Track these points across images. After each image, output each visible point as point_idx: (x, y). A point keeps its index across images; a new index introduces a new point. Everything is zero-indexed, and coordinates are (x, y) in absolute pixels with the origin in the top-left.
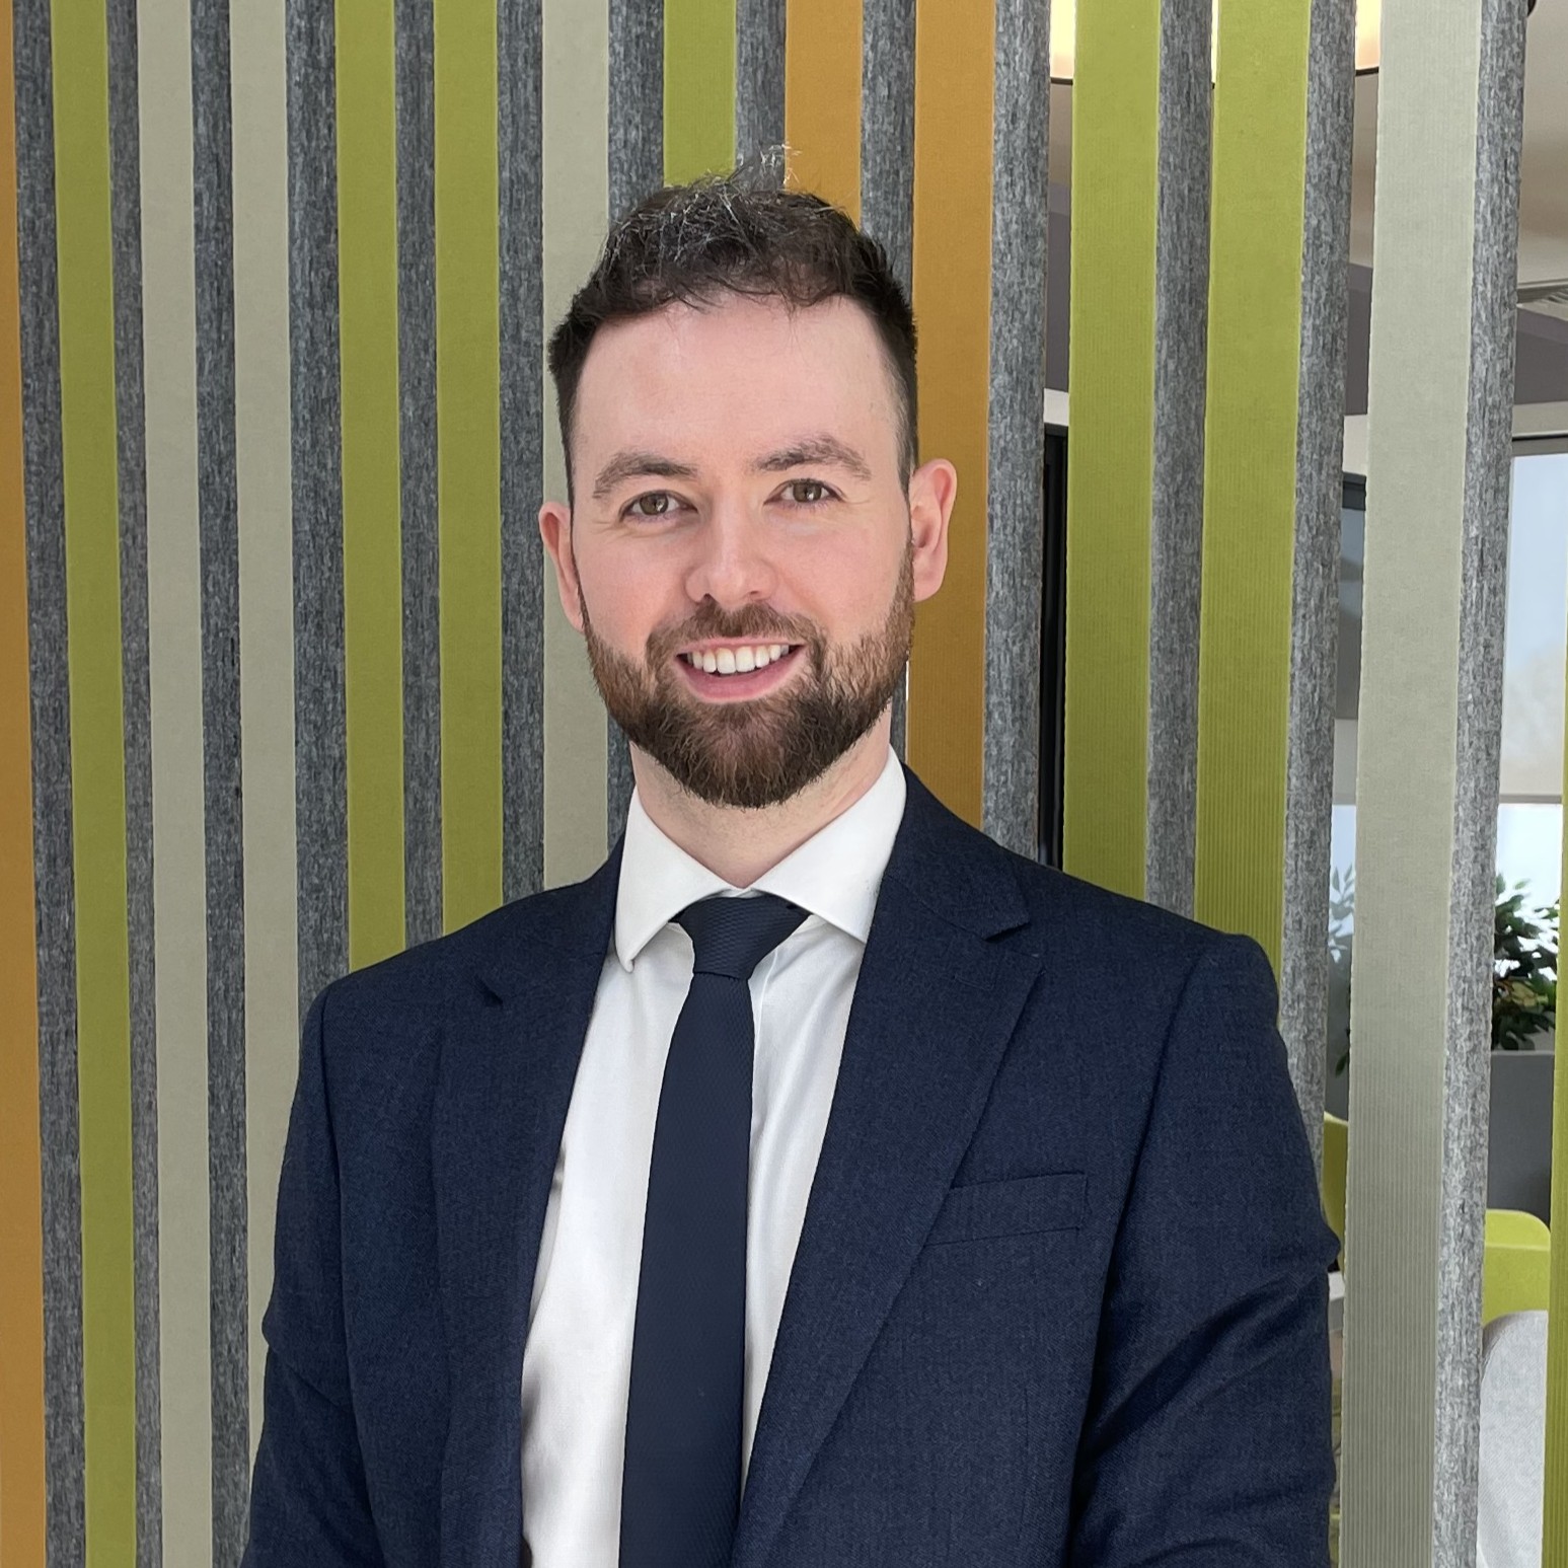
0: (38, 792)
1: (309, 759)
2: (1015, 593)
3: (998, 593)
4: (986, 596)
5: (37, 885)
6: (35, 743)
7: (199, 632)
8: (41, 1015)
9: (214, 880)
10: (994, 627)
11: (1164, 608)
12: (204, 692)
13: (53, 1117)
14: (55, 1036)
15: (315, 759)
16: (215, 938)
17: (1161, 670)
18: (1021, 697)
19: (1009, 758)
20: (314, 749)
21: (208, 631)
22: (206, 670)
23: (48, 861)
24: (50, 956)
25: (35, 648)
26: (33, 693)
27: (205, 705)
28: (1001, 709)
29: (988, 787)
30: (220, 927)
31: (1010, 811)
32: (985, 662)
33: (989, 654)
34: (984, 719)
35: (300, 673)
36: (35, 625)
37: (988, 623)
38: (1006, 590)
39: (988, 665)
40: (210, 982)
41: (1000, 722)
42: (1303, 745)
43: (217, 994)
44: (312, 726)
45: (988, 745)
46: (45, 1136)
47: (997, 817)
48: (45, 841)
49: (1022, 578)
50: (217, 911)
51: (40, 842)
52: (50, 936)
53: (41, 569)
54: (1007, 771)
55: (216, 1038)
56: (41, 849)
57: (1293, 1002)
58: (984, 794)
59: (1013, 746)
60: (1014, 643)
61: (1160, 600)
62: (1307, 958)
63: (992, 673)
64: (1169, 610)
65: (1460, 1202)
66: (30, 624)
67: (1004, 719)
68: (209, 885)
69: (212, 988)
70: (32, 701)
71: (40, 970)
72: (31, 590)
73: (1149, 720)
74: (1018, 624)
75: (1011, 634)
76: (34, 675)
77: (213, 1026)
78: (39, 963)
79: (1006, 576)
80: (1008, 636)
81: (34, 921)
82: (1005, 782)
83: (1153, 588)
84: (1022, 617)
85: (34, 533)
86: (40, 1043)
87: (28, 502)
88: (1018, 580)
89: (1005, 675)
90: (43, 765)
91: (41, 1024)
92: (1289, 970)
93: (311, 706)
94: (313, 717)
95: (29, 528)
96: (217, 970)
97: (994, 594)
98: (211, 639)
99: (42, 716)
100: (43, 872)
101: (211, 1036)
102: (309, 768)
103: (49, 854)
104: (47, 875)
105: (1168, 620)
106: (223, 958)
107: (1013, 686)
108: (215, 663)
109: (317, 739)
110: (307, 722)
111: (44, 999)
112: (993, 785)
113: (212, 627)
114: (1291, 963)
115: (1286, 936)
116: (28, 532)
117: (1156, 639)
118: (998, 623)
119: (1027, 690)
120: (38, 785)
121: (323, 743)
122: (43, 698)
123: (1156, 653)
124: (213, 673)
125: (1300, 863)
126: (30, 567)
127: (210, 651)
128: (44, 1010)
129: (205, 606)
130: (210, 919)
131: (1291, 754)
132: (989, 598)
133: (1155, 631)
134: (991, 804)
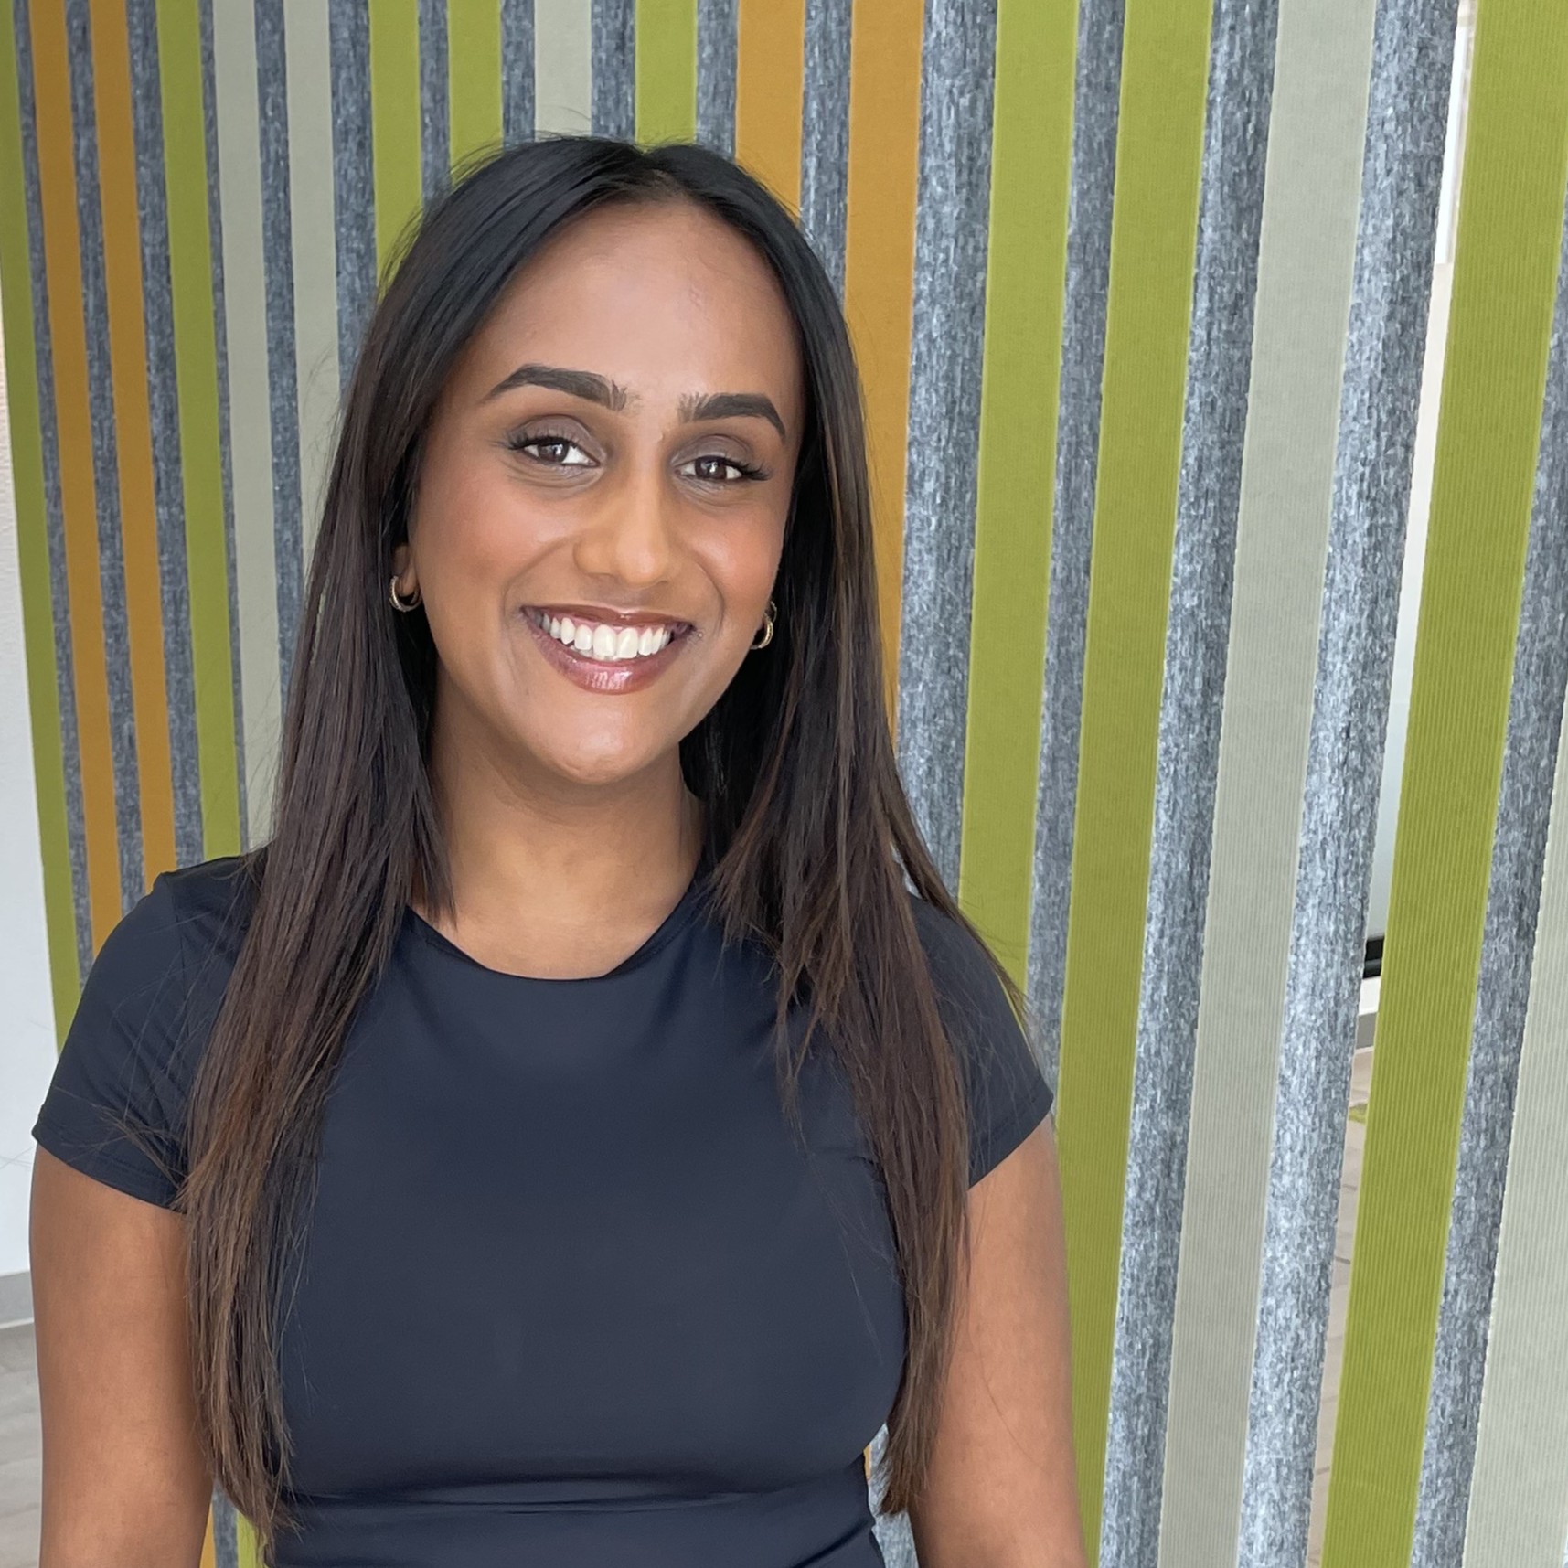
0: (153, 344)
1: (352, 291)
2: (965, 34)
3: (939, 34)
4: (922, 36)
5: (154, 441)
6: (147, 295)
7: (258, 161)
8: (163, 574)
9: (280, 427)
10: (933, 76)
11: (1100, 33)
12: (265, 226)
13: (179, 676)
14: (178, 595)
15: (359, 291)
16: (282, 487)
17: (1090, 111)
18: (971, 159)
19: (951, 231)
20: (357, 280)
21: (268, 160)
22: (267, 202)
23: (165, 417)
24: (170, 515)
25: (143, 193)
26: (143, 241)
27: (266, 240)
28: (941, 173)
29: (920, 266)
30: (288, 476)
31: (952, 294)
32: (919, 117)
33: (925, 108)
34: (917, 186)
35: (341, 197)
36: (142, 169)
37: (925, 70)
38: (951, 30)
39: (925, 121)
40: (278, 533)
41: (939, 189)
42: (1226, 189)
43: (285, 546)
44: (354, 256)
45: (923, 217)
46: (172, 694)
47: (933, 303)
48: (161, 396)
49: (975, 16)
50: (284, 460)
51: (156, 396)
52: (169, 494)
53: (147, 108)
54: (947, 248)
55: (286, 591)
56: (157, 404)
57: (1197, 498)
58: (914, 274)
59: (958, 218)
60: (962, 94)
61: (1092, 24)
62: (1222, 448)
63: (929, 130)
64: (1106, 35)
65: (1342, 725)
66: (138, 169)
67: (945, 186)
68: (275, 432)
69: (280, 539)
70: (142, 250)
71: (160, 528)
72: (137, 131)
73: (1070, 173)
74: (968, 70)
75: (957, 83)
76: (143, 222)
77: (282, 578)
78: (159, 521)
79: (952, 13)
80: (953, 86)
81: (153, 480)
82: (946, 261)
83: (1083, 10)
84: (974, 62)
85: (138, 69)
86: (163, 602)
87: (131, 35)
88: (968, 17)
89: (948, 133)
90: (156, 317)
91: (163, 583)
92: (1191, 460)
93: (354, 233)
94: (355, 245)
95: (133, 64)
96: (285, 521)
97: (934, 35)
98: (271, 167)
99: (153, 266)
100: (160, 428)
101: (280, 588)
102: (353, 301)
103: (165, 410)
104: (164, 432)
105: (1104, 47)
106: (290, 508)
107: (959, 145)
108: (276, 194)
109: (361, 269)
110: (349, 250)
111: (165, 557)
112: (928, 264)
113: (272, 154)
114: (1193, 453)
115: (1188, 421)
116: (133, 69)
117: (1085, 72)
118: (939, 69)
119: (979, 150)
120: (151, 338)
121: (367, 274)
122: (154, 246)
123: (1084, 89)
124: (274, 205)
125: (1215, 333)
126: (135, 106)
127: (270, 181)
128: (166, 568)
129: (264, 132)
130: (276, 467)
131: (1205, 199)
132: (926, 39)
133: (1083, 62)
134: (925, 287)
